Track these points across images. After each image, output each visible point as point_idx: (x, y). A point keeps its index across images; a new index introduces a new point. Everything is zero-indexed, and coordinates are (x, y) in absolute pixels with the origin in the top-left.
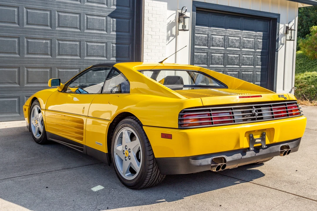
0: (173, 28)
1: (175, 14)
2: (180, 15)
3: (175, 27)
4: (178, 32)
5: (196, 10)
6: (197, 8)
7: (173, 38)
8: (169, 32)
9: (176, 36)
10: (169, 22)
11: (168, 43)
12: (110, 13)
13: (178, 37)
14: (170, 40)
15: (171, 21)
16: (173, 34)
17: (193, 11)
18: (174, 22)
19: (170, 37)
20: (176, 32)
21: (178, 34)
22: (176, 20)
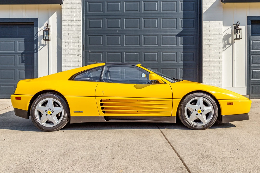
0: (230, 38)
1: (231, 28)
2: (235, 28)
3: (231, 37)
4: (234, 41)
5: (251, 23)
6: (252, 21)
7: (230, 45)
8: (226, 42)
9: (232, 44)
10: (225, 35)
11: (225, 50)
12: (179, 32)
13: (234, 44)
14: (226, 47)
15: (227, 33)
16: (229, 42)
17: (248, 24)
18: (230, 34)
19: (227, 45)
20: (232, 41)
21: (234, 42)
22: (231, 32)
